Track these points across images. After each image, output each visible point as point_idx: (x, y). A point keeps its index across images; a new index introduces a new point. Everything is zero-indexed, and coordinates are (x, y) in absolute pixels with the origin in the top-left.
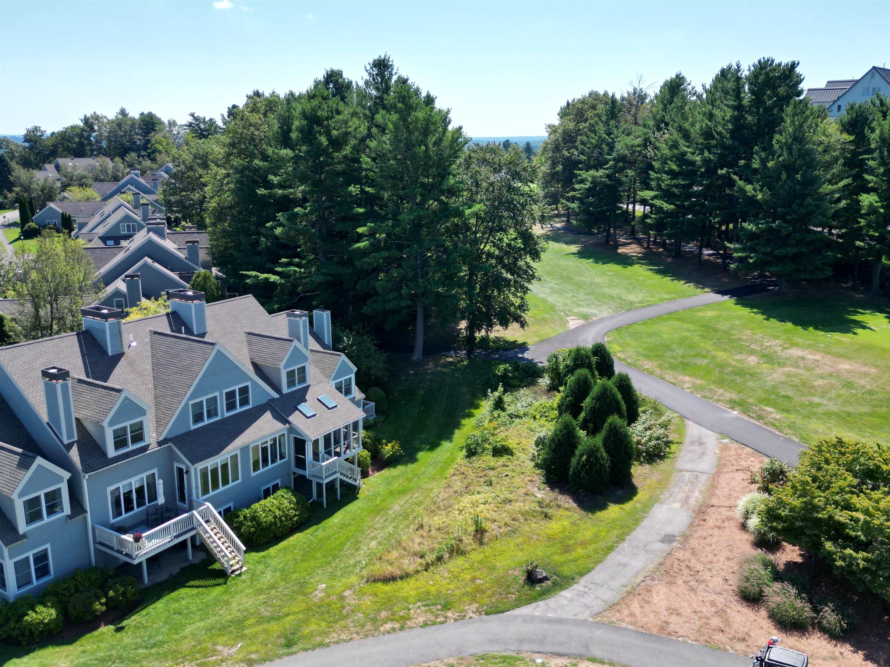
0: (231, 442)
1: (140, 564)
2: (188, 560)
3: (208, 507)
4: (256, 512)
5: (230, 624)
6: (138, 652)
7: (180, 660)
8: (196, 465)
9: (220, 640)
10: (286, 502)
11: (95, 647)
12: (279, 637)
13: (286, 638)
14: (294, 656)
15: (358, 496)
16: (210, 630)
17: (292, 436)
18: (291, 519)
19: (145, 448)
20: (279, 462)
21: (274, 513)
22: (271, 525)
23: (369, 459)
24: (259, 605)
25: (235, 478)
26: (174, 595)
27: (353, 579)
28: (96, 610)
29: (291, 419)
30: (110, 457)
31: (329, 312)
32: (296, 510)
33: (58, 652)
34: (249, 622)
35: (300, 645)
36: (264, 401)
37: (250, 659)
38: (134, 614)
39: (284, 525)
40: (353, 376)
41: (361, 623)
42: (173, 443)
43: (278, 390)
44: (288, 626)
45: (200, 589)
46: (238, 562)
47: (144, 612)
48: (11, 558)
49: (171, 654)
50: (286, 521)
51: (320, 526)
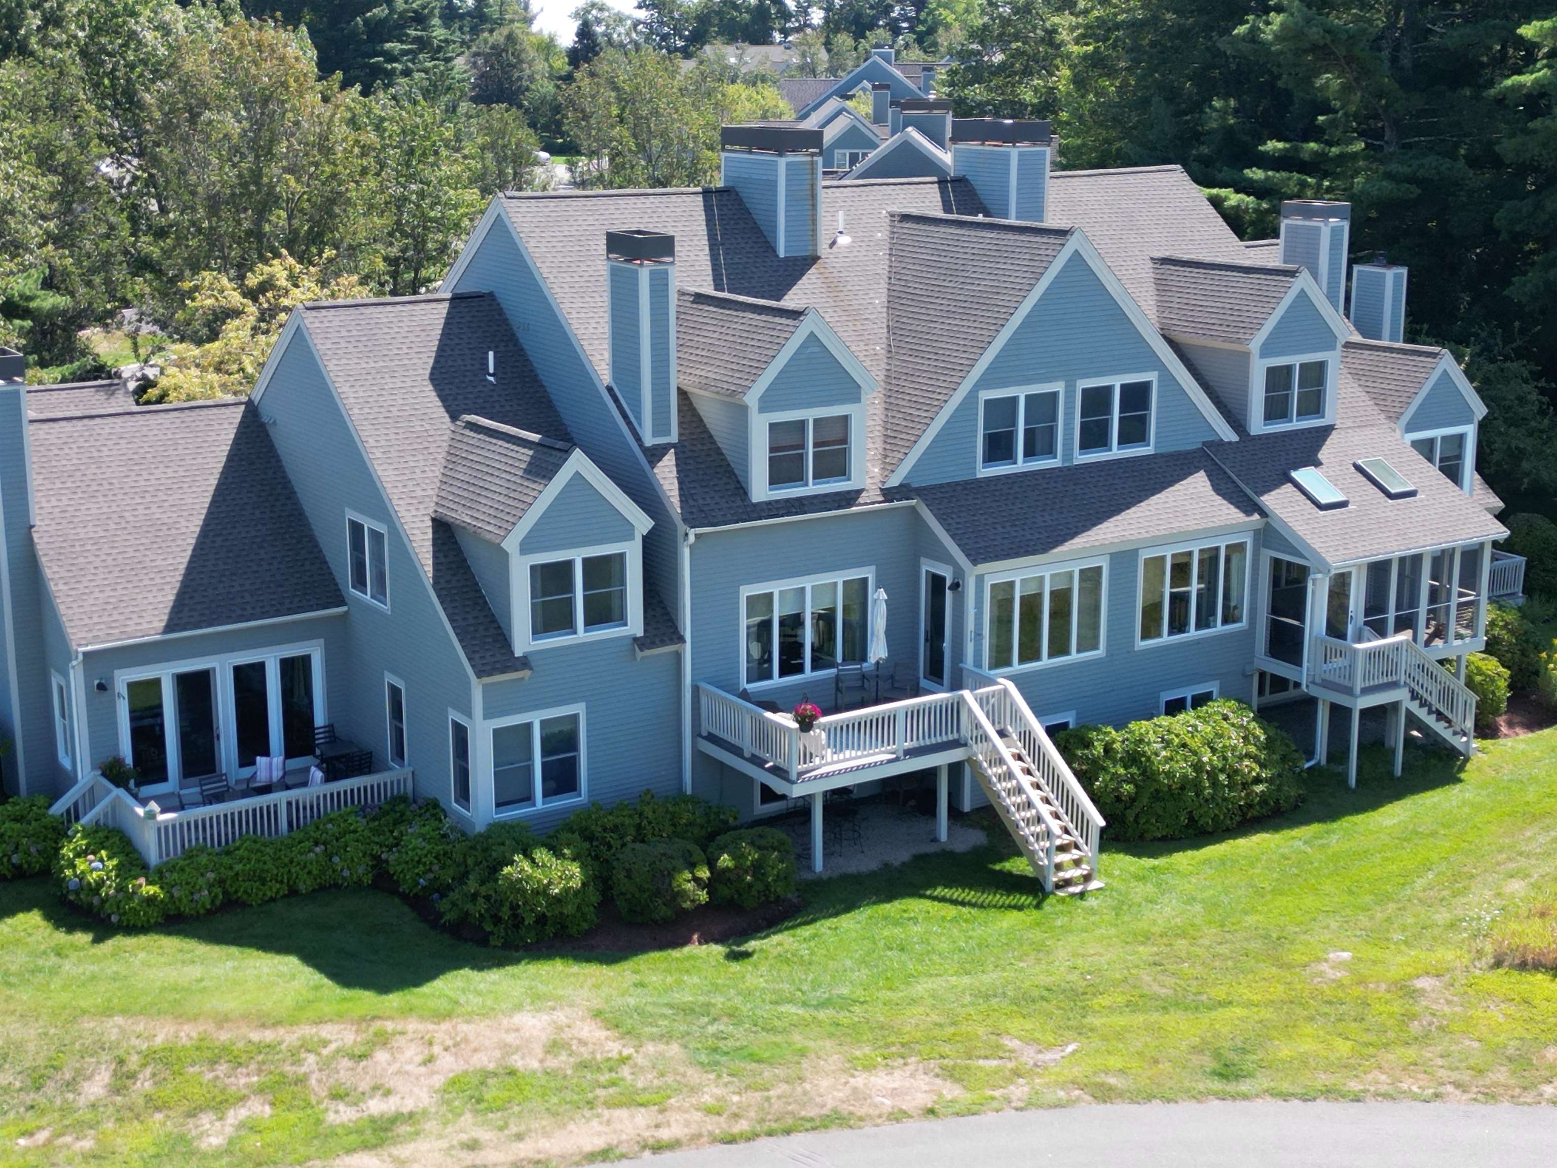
0: (1086, 528)
1: (807, 800)
2: (935, 840)
3: (1005, 691)
4: (1141, 741)
5: (1046, 993)
6: (782, 1009)
7: (894, 1049)
8: (983, 568)
9: (1015, 1025)
10: (1234, 739)
11: (669, 980)
12: (1196, 1050)
13: (1217, 1055)
14: (1240, 1104)
15: (1462, 776)
16: (987, 997)
17: (1268, 554)
18: (1245, 785)
19: (849, 498)
20: (1219, 628)
21: (1195, 753)
22: (1183, 788)
23: (1503, 684)
24: (1137, 967)
25: (1089, 642)
26: (892, 908)
27: (1447, 955)
28: (683, 894)
29: (1269, 500)
30: (755, 500)
31: (1404, 271)
32: (1262, 766)
33: (574, 975)
34: (1105, 1000)
35: (1263, 1081)
36: (1192, 443)
37: (1102, 1085)
38: (780, 931)
39: (1225, 799)
40: (1470, 431)
41: (1472, 1062)
42: (925, 500)
43: (1237, 422)
44: (1225, 1031)
45: (965, 910)
46: (1077, 863)
47: (806, 931)
48: (487, 716)
49: (871, 1029)
50: (1231, 787)
51: (1335, 825)
